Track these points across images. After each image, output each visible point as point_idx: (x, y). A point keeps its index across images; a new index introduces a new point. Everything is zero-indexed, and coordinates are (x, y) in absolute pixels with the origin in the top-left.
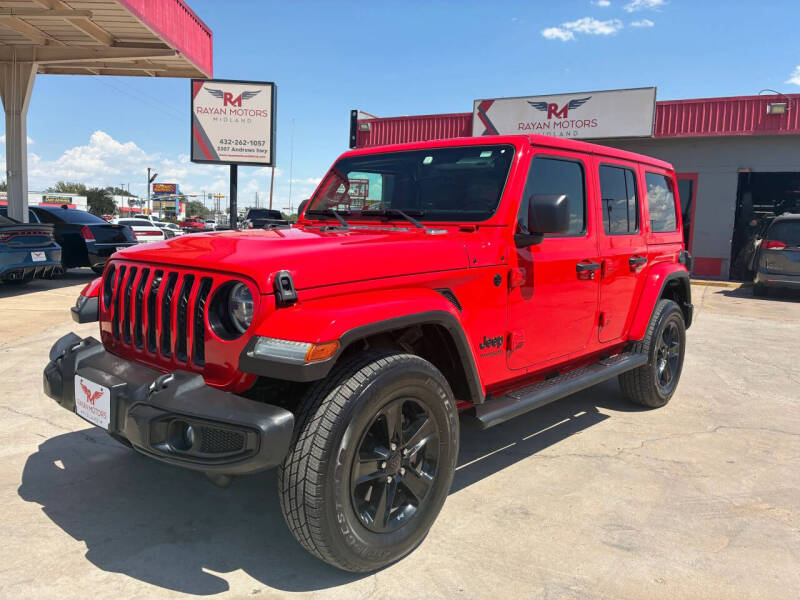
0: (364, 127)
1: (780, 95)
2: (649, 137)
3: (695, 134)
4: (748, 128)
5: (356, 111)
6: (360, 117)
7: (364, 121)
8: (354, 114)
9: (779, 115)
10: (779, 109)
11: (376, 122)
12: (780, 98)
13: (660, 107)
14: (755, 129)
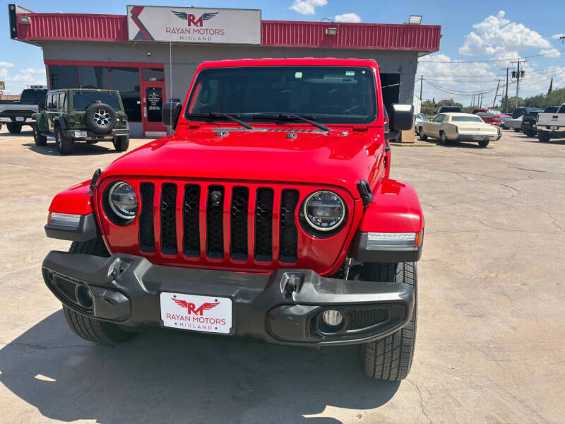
0: (24, 20)
1: (333, 23)
2: (259, 45)
3: (286, 45)
4: (316, 43)
5: (14, 6)
6: (18, 11)
7: (23, 15)
8: (12, 8)
9: (332, 35)
10: (333, 32)
11: (35, 16)
12: (333, 25)
14: (320, 43)
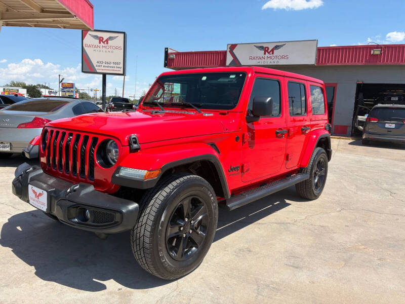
0: (171, 56)
1: (378, 45)
2: (314, 65)
3: (336, 64)
4: (362, 61)
5: (168, 48)
6: (170, 51)
7: (171, 53)
8: (167, 50)
9: (377, 55)
10: (377, 52)
11: (178, 54)
12: (378, 47)
13: (319, 50)
14: (365, 62)
